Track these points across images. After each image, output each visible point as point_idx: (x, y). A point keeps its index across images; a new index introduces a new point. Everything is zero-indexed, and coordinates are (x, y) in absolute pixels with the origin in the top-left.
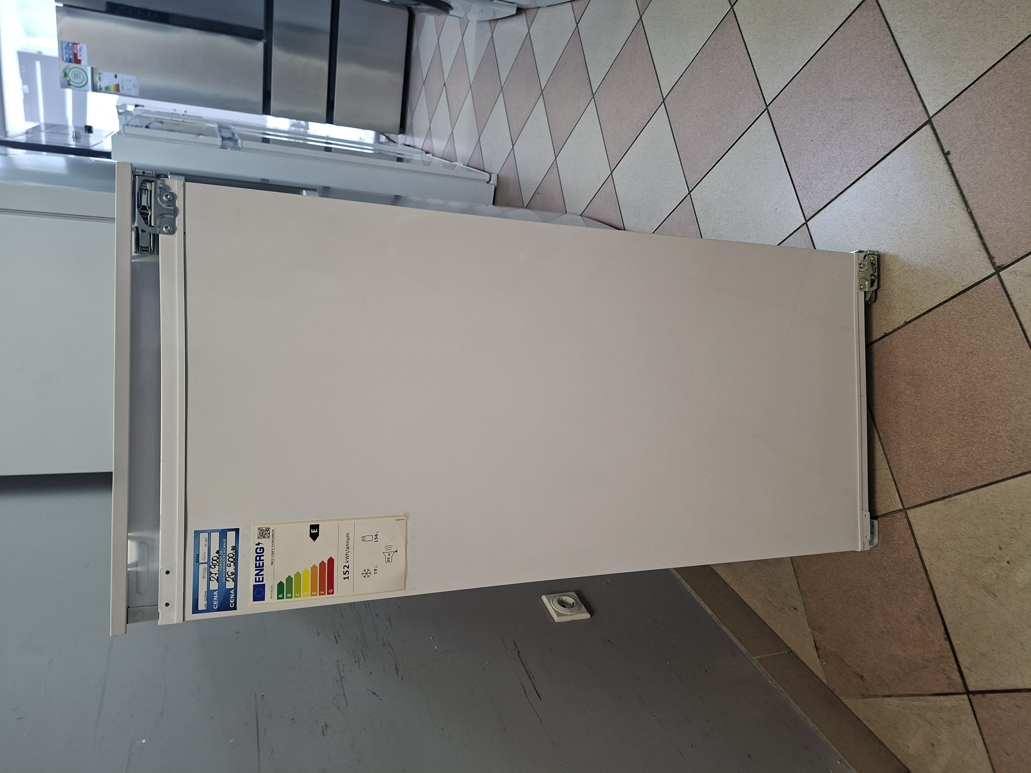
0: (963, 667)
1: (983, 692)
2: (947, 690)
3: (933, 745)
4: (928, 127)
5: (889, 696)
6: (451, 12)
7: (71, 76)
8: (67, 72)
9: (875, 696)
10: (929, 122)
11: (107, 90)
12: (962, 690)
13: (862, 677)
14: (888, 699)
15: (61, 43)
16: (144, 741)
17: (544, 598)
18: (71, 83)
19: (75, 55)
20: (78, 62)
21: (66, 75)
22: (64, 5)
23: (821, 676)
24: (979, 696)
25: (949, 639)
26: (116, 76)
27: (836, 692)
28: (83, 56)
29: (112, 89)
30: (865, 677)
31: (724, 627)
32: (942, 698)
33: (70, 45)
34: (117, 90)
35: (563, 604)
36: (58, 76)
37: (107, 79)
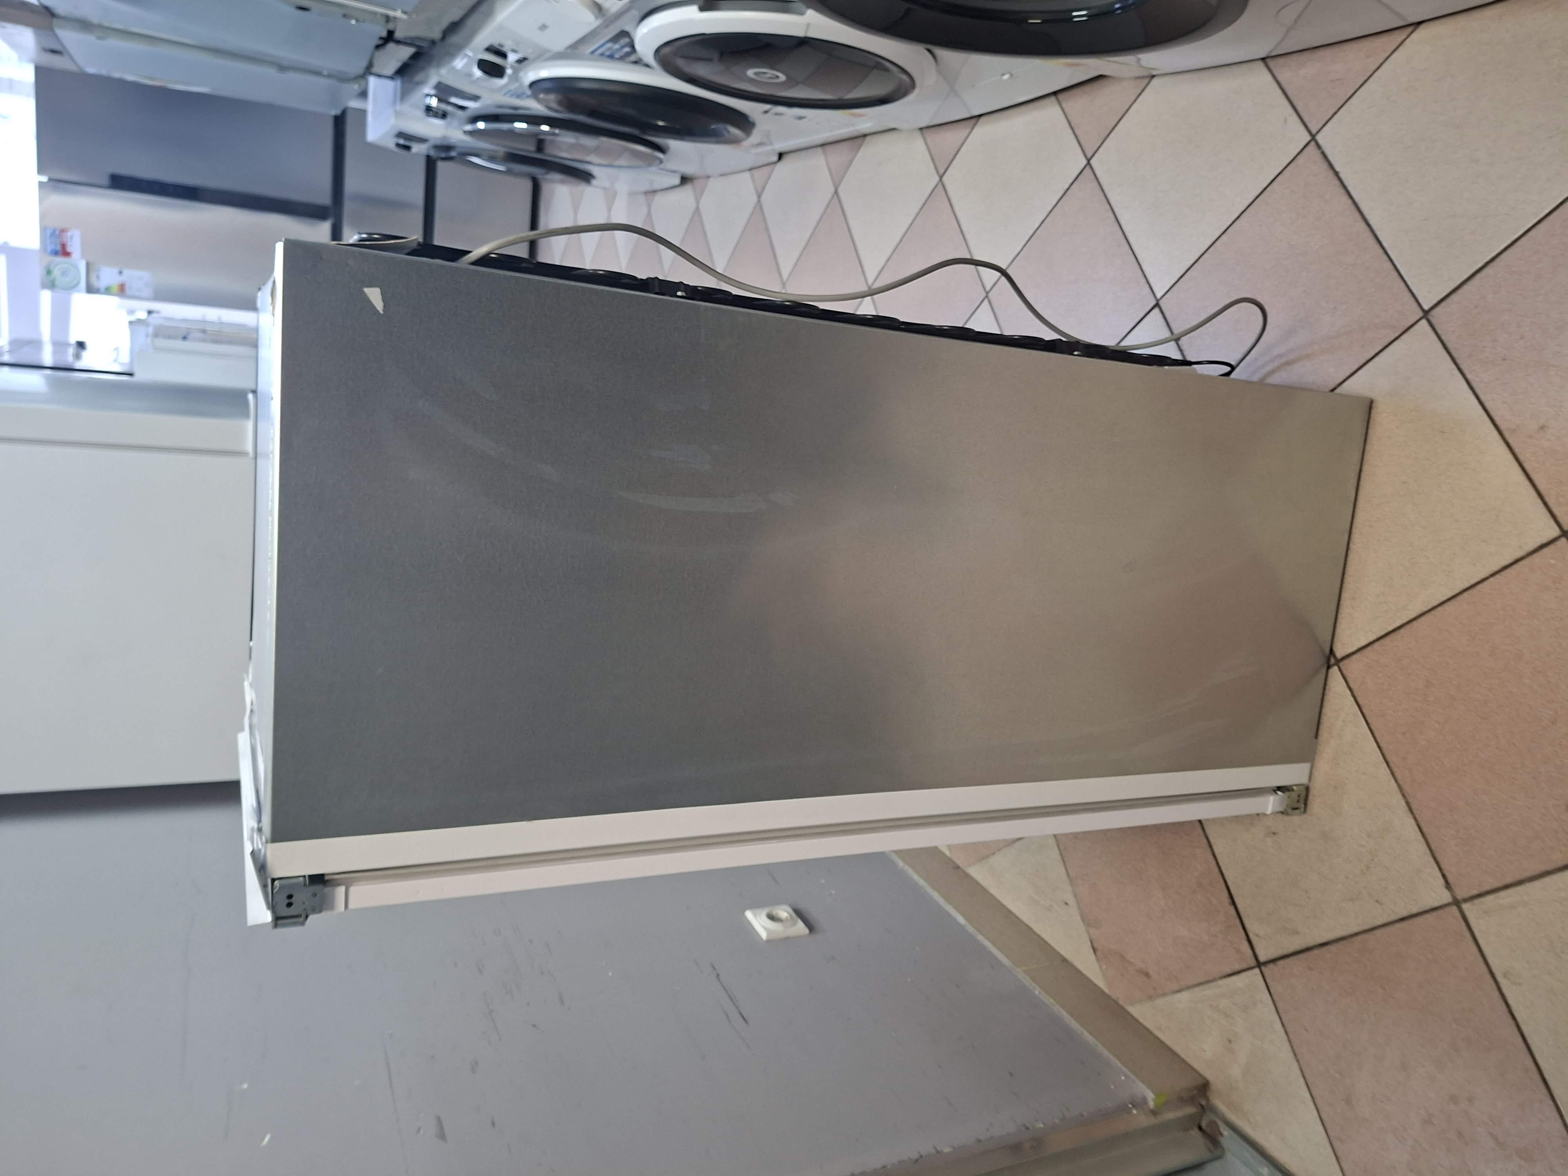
0: (1251, 935)
1: (1273, 961)
2: (1237, 967)
3: (1230, 1041)
4: (1156, 310)
5: (1179, 991)
6: (594, 182)
7: (56, 272)
8: (52, 267)
9: (1164, 995)
10: (1157, 305)
11: (108, 291)
12: (1253, 963)
13: (1147, 975)
14: (1178, 996)
15: (43, 229)
16: (245, 1086)
17: (749, 914)
18: (57, 283)
19: (64, 246)
20: (66, 254)
21: (49, 272)
22: (50, 180)
23: (1101, 983)
24: (1271, 966)
25: (1233, 903)
26: (121, 272)
27: (1121, 1002)
28: (75, 247)
29: (115, 289)
30: (1151, 973)
31: (980, 938)
32: (1234, 978)
33: (57, 232)
34: (122, 291)
35: (772, 917)
36: (37, 273)
37: (108, 276)
